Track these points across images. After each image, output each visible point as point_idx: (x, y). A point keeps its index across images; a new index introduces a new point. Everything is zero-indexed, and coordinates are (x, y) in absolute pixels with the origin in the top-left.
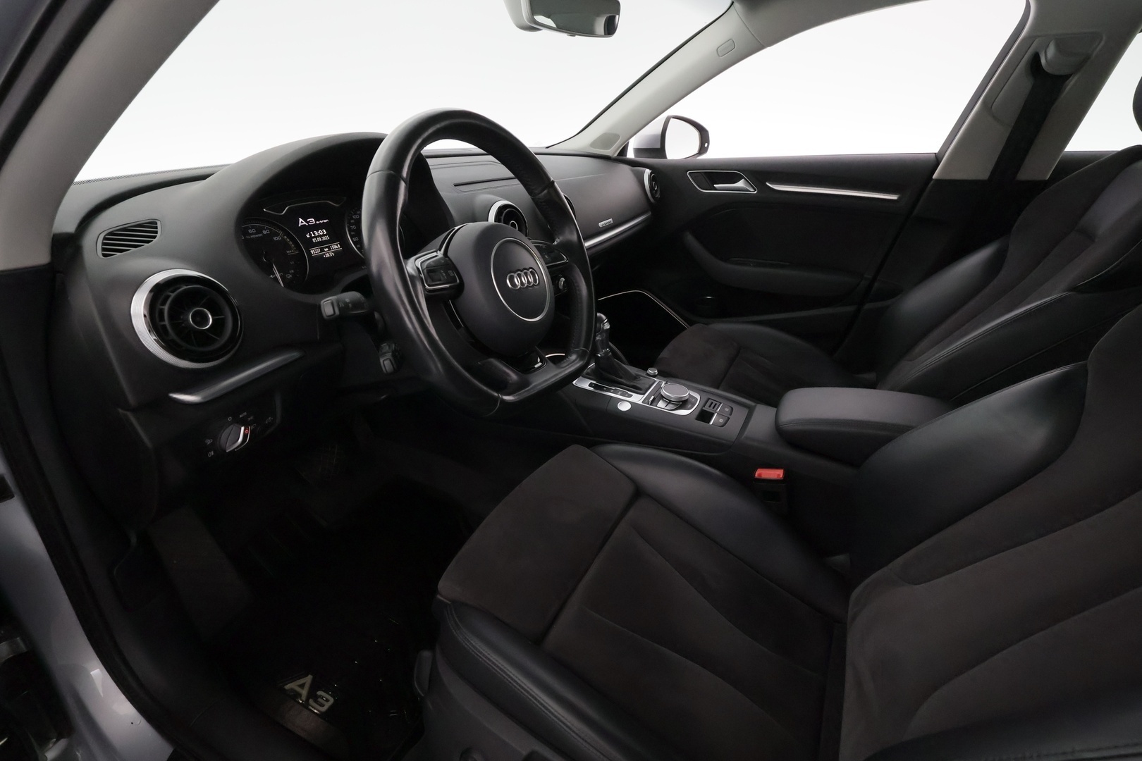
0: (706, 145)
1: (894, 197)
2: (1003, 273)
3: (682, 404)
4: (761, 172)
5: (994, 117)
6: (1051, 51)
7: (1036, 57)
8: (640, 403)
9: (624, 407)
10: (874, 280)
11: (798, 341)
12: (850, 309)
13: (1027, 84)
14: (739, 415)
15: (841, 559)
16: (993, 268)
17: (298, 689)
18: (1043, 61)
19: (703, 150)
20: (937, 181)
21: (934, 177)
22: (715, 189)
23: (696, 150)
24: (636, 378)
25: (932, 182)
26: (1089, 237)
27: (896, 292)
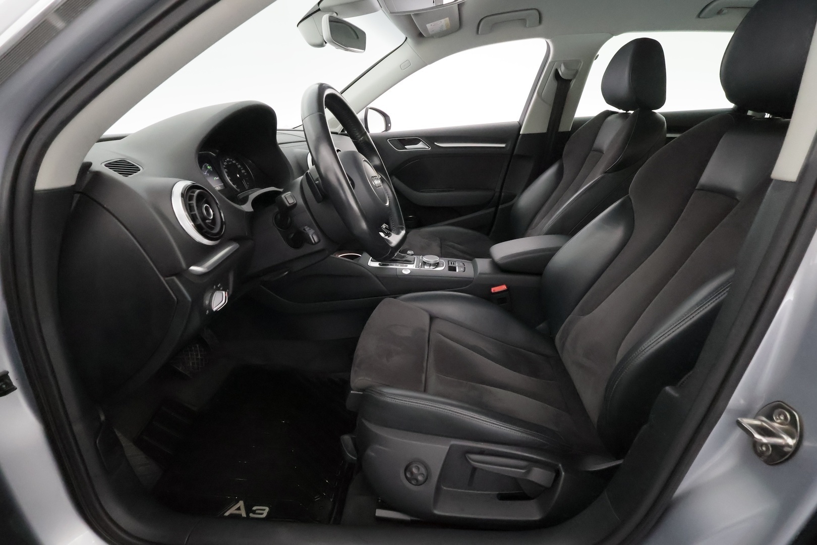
0: (389, 125)
1: (503, 145)
2: (565, 177)
3: (437, 265)
4: (431, 138)
5: (544, 101)
6: (563, 68)
7: (557, 73)
8: (414, 268)
9: (406, 272)
10: (501, 192)
11: (470, 231)
12: (493, 209)
13: (555, 84)
14: (469, 266)
15: (541, 326)
16: (560, 174)
17: (237, 512)
18: (560, 73)
19: (388, 128)
20: (524, 135)
21: (521, 133)
22: (407, 149)
23: (383, 128)
24: (404, 257)
25: (520, 136)
26: (600, 151)
27: (513, 197)
